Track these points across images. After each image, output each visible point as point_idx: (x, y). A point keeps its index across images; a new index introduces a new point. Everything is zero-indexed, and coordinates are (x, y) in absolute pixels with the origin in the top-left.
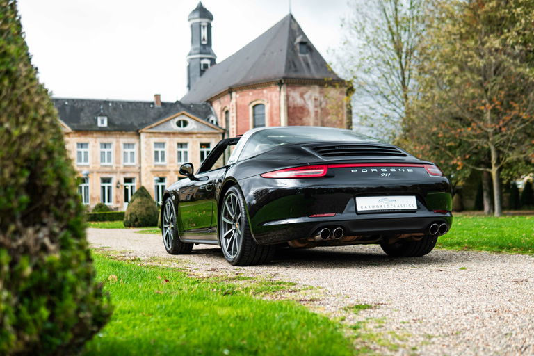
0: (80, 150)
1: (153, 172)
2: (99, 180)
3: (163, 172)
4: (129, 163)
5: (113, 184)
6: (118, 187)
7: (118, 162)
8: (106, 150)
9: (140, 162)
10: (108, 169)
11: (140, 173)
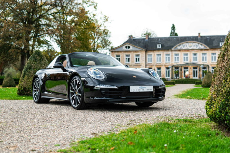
0: (213, 56)
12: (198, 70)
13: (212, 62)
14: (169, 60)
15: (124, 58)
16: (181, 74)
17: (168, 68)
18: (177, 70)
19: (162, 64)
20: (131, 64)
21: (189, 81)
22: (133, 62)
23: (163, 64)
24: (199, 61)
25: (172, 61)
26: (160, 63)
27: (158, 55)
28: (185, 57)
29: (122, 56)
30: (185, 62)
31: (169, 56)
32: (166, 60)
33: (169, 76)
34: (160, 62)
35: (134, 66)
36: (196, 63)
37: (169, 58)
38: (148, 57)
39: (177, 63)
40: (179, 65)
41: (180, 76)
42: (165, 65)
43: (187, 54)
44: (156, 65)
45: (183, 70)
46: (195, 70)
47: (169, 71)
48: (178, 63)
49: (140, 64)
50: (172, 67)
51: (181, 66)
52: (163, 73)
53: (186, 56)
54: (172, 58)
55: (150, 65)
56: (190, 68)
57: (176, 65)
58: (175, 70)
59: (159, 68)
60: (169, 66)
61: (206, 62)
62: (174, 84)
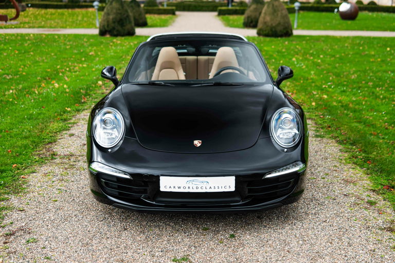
62: (174, 14)
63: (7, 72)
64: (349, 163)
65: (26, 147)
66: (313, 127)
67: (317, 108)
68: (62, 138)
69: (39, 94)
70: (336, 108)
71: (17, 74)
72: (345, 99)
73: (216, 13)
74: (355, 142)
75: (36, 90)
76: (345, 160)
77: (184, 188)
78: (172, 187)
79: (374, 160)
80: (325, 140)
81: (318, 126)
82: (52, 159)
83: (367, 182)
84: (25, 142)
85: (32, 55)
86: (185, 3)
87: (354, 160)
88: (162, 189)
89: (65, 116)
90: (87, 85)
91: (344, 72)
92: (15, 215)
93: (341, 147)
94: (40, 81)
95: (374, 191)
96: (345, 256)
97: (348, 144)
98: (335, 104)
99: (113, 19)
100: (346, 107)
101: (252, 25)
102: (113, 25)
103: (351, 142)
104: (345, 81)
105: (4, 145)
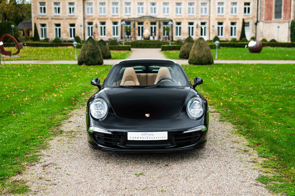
0: (177, 7)
1: (216, 19)
2: (187, 24)
3: (222, 19)
4: (204, 14)
5: (194, 26)
6: (197, 27)
7: (197, 13)
8: (191, 7)
9: (210, 13)
10: (192, 17)
11: (209, 20)
12: (157, 26)
13: (176, 16)
14: (117, 12)
15: (51, 8)
16: (135, 31)
17: (115, 23)
18: (128, 26)
19: (107, 17)
20: (63, 16)
21: (150, 44)
22: (65, 13)
23: (109, 18)
24: (159, 14)
25: (121, 12)
26: (104, 16)
27: (101, 4)
28: (139, 8)
29: (48, 5)
30: (139, 14)
31: (117, 5)
32: (113, 12)
33: (117, 35)
34: (104, 14)
35: (66, 19)
36: (155, 16)
37: (117, 8)
38: (86, 6)
39: (128, 16)
40: (131, 18)
41: (133, 35)
42: (111, 19)
43: (143, 3)
44: (99, 19)
45: (137, 26)
46: (153, 26)
47: (117, 27)
48: (130, 15)
49: (76, 17)
50: (122, 21)
51: (135, 20)
52: (109, 30)
53: (141, 7)
54: (121, 9)
55: (90, 18)
56: (147, 23)
57: (126, 19)
58: (126, 26)
59: (103, 23)
60: (116, 21)
61: (168, 16)
62: (130, 50)
63: (20, 87)
64: (237, 134)
65: (44, 127)
66: (219, 116)
67: (223, 106)
68: (64, 123)
69: (45, 100)
70: (235, 106)
71: (28, 89)
72: (242, 101)
73: (160, 49)
74: (243, 123)
75: (42, 98)
76: (235, 132)
77: (141, 138)
78: (134, 138)
79: (252, 132)
80: (225, 123)
81: (222, 116)
82: (61, 133)
83: (246, 142)
84: (43, 125)
85: (34, 78)
86: (138, 42)
87: (240, 132)
88: (129, 139)
89: (64, 112)
90: (75, 95)
91: (244, 86)
92: (46, 158)
93: (235, 126)
94: (44, 93)
95: (249, 146)
96: (227, 173)
97: (238, 124)
98: (235, 104)
99: (88, 53)
100: (241, 105)
101: (185, 57)
102: (88, 57)
103: (241, 123)
104: (244, 91)
105: (31, 127)
